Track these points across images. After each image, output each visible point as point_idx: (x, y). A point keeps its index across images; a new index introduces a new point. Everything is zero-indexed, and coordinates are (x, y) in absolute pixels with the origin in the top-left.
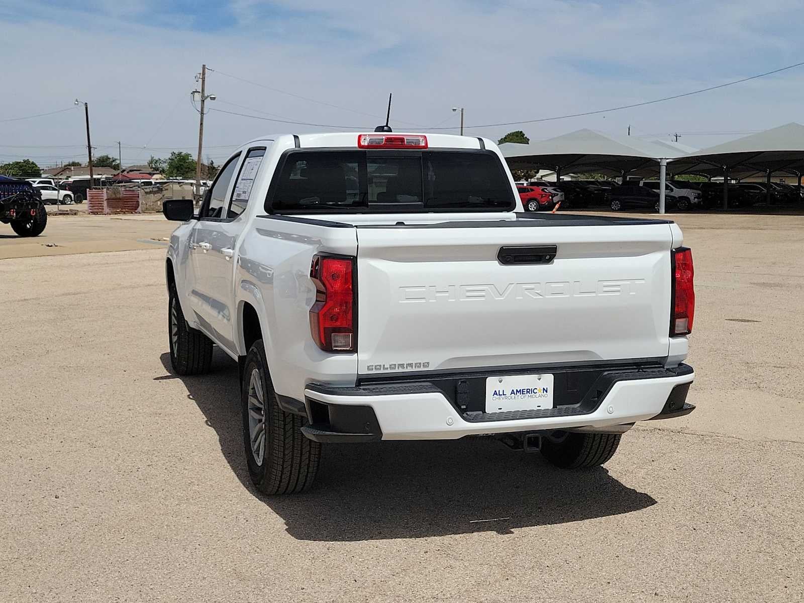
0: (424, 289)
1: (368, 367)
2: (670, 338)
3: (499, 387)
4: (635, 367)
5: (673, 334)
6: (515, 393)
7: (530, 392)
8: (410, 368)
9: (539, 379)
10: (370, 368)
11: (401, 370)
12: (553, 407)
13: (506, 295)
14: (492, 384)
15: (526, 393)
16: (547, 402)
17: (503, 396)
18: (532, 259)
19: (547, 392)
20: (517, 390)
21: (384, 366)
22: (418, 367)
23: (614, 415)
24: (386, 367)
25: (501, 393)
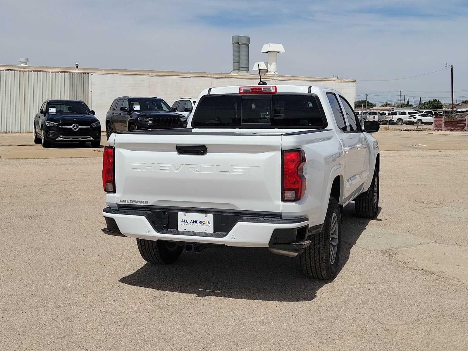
0: (140, 164)
1: (120, 200)
2: (282, 202)
3: (185, 218)
4: (262, 216)
5: (283, 199)
6: (193, 222)
7: (201, 223)
8: (140, 203)
9: (206, 216)
10: (121, 201)
11: (135, 204)
12: (214, 233)
13: (180, 170)
14: (181, 216)
15: (198, 222)
16: (210, 229)
17: (186, 223)
18: (196, 152)
19: (210, 223)
20: (194, 221)
21: (127, 201)
22: (144, 203)
23: (235, 240)
24: (128, 201)
25: (186, 221)
